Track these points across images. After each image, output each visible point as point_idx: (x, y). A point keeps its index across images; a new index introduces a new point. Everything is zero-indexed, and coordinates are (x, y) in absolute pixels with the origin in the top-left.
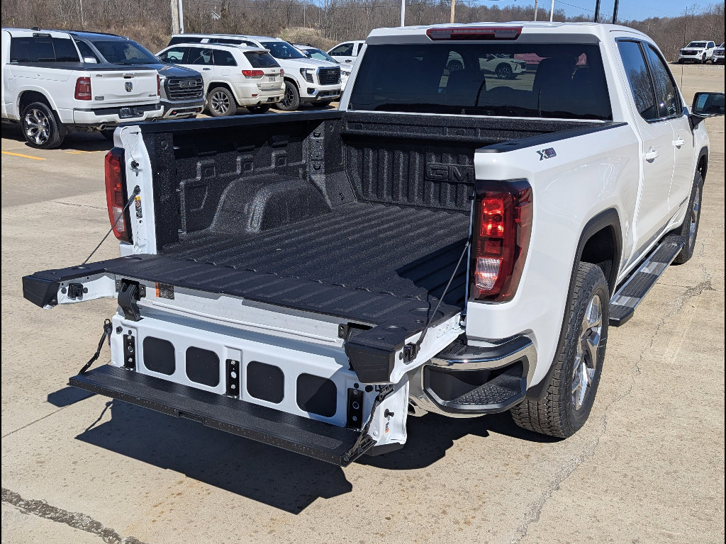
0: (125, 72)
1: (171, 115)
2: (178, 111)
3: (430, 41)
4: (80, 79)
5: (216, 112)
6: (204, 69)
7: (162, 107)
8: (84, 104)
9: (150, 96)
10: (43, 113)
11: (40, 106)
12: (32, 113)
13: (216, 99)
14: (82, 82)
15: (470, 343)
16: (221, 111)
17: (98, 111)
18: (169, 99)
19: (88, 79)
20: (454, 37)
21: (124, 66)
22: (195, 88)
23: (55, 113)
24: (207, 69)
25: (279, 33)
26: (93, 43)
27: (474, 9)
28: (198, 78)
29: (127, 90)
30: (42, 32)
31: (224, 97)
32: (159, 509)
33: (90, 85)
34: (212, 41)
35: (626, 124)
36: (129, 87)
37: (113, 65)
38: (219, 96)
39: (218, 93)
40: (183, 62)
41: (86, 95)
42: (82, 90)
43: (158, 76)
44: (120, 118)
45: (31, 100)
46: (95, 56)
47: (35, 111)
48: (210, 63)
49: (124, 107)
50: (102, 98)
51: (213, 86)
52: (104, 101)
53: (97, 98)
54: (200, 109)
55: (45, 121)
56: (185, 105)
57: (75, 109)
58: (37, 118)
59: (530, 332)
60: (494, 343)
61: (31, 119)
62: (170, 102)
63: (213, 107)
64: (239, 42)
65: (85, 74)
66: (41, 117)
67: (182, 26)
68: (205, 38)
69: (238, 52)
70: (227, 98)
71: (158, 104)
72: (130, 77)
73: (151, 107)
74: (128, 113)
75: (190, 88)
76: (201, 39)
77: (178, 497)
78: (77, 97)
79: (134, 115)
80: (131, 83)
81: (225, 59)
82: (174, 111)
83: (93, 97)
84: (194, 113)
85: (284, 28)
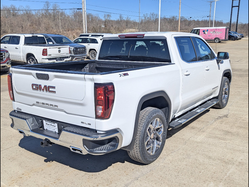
0: (58, 47)
1: (75, 59)
2: (77, 58)
3: (119, 39)
4: (44, 49)
5: (92, 58)
6: (88, 45)
7: (71, 57)
8: (45, 57)
9: (67, 54)
10: (33, 60)
11: (33, 58)
12: (30, 60)
13: (91, 54)
14: (44, 50)
15: (98, 132)
16: (93, 58)
17: (49, 59)
18: (74, 54)
19: (46, 49)
20: (126, 37)
21: (61, 45)
22: (83, 51)
23: (36, 60)
24: (89, 45)
25: (123, 31)
26: (52, 37)
27: (190, 21)
28: (84, 48)
29: (59, 52)
30: (35, 35)
31: (94, 53)
32: (13, 182)
33: (47, 51)
34: (92, 36)
35: (175, 64)
36: (59, 51)
37: (58, 44)
38: (92, 53)
39: (92, 52)
40: (82, 42)
41: (46, 54)
42: (45, 53)
43: (69, 48)
44: (57, 61)
45: (30, 56)
46: (52, 42)
47: (31, 60)
48: (90, 43)
49: (58, 58)
50: (51, 55)
51: (91, 50)
52: (52, 56)
53: (49, 55)
54: (85, 57)
55: (34, 62)
56: (80, 56)
57: (42, 59)
58: (31, 61)
59: (118, 129)
60: (104, 132)
61: (30, 62)
62: (75, 55)
63: (91, 57)
64: (99, 36)
65: (45, 48)
66: (32, 61)
67: (86, 31)
68: (90, 35)
69: (98, 39)
70: (95, 54)
71: (69, 56)
72: (60, 48)
73: (67, 57)
74: (59, 59)
75: (81, 51)
76: (89, 35)
77: (20, 179)
78: (43, 55)
79: (61, 60)
80: (60, 50)
81: (94, 41)
82: (76, 58)
83: (48, 55)
84: (83, 59)
85: (125, 29)
